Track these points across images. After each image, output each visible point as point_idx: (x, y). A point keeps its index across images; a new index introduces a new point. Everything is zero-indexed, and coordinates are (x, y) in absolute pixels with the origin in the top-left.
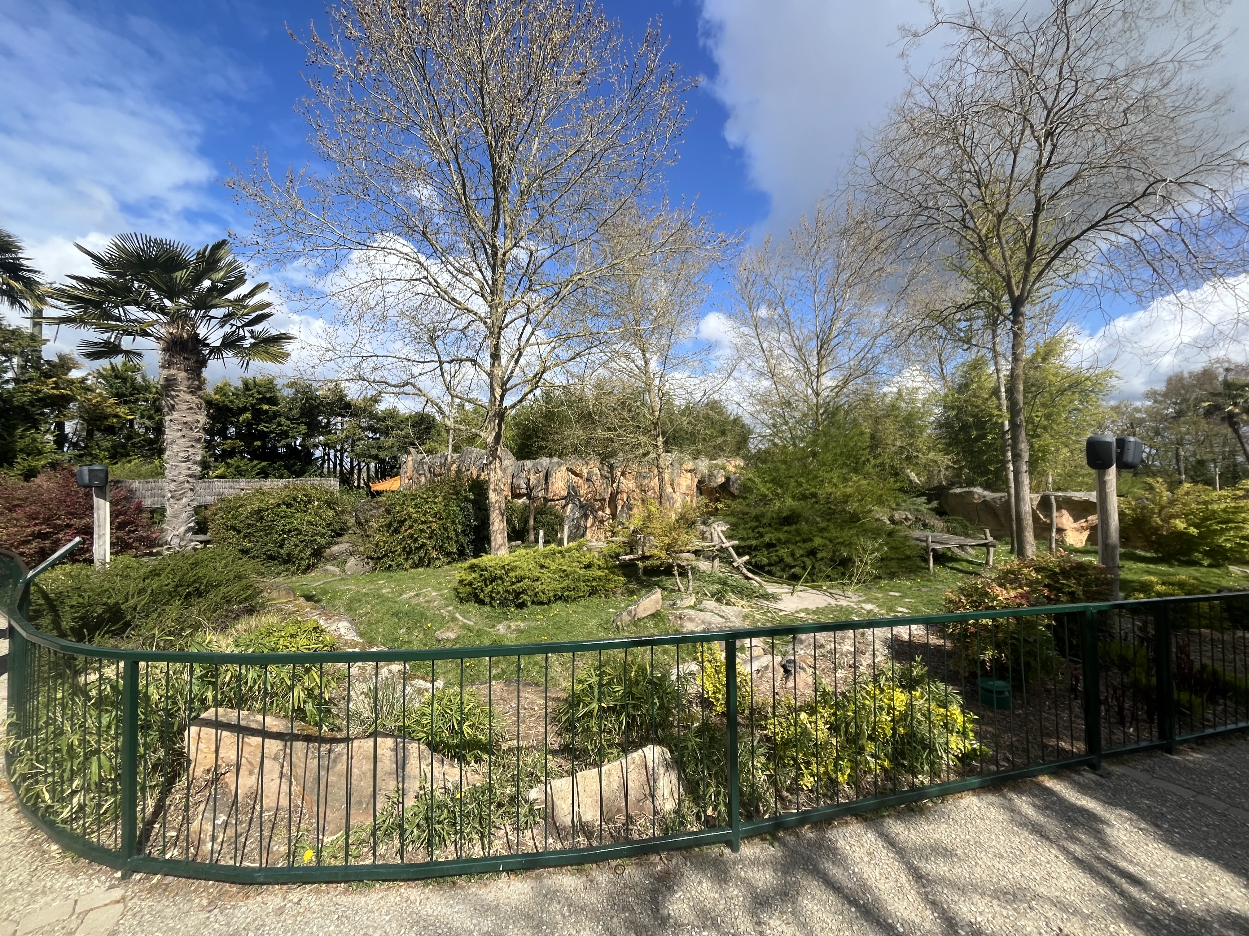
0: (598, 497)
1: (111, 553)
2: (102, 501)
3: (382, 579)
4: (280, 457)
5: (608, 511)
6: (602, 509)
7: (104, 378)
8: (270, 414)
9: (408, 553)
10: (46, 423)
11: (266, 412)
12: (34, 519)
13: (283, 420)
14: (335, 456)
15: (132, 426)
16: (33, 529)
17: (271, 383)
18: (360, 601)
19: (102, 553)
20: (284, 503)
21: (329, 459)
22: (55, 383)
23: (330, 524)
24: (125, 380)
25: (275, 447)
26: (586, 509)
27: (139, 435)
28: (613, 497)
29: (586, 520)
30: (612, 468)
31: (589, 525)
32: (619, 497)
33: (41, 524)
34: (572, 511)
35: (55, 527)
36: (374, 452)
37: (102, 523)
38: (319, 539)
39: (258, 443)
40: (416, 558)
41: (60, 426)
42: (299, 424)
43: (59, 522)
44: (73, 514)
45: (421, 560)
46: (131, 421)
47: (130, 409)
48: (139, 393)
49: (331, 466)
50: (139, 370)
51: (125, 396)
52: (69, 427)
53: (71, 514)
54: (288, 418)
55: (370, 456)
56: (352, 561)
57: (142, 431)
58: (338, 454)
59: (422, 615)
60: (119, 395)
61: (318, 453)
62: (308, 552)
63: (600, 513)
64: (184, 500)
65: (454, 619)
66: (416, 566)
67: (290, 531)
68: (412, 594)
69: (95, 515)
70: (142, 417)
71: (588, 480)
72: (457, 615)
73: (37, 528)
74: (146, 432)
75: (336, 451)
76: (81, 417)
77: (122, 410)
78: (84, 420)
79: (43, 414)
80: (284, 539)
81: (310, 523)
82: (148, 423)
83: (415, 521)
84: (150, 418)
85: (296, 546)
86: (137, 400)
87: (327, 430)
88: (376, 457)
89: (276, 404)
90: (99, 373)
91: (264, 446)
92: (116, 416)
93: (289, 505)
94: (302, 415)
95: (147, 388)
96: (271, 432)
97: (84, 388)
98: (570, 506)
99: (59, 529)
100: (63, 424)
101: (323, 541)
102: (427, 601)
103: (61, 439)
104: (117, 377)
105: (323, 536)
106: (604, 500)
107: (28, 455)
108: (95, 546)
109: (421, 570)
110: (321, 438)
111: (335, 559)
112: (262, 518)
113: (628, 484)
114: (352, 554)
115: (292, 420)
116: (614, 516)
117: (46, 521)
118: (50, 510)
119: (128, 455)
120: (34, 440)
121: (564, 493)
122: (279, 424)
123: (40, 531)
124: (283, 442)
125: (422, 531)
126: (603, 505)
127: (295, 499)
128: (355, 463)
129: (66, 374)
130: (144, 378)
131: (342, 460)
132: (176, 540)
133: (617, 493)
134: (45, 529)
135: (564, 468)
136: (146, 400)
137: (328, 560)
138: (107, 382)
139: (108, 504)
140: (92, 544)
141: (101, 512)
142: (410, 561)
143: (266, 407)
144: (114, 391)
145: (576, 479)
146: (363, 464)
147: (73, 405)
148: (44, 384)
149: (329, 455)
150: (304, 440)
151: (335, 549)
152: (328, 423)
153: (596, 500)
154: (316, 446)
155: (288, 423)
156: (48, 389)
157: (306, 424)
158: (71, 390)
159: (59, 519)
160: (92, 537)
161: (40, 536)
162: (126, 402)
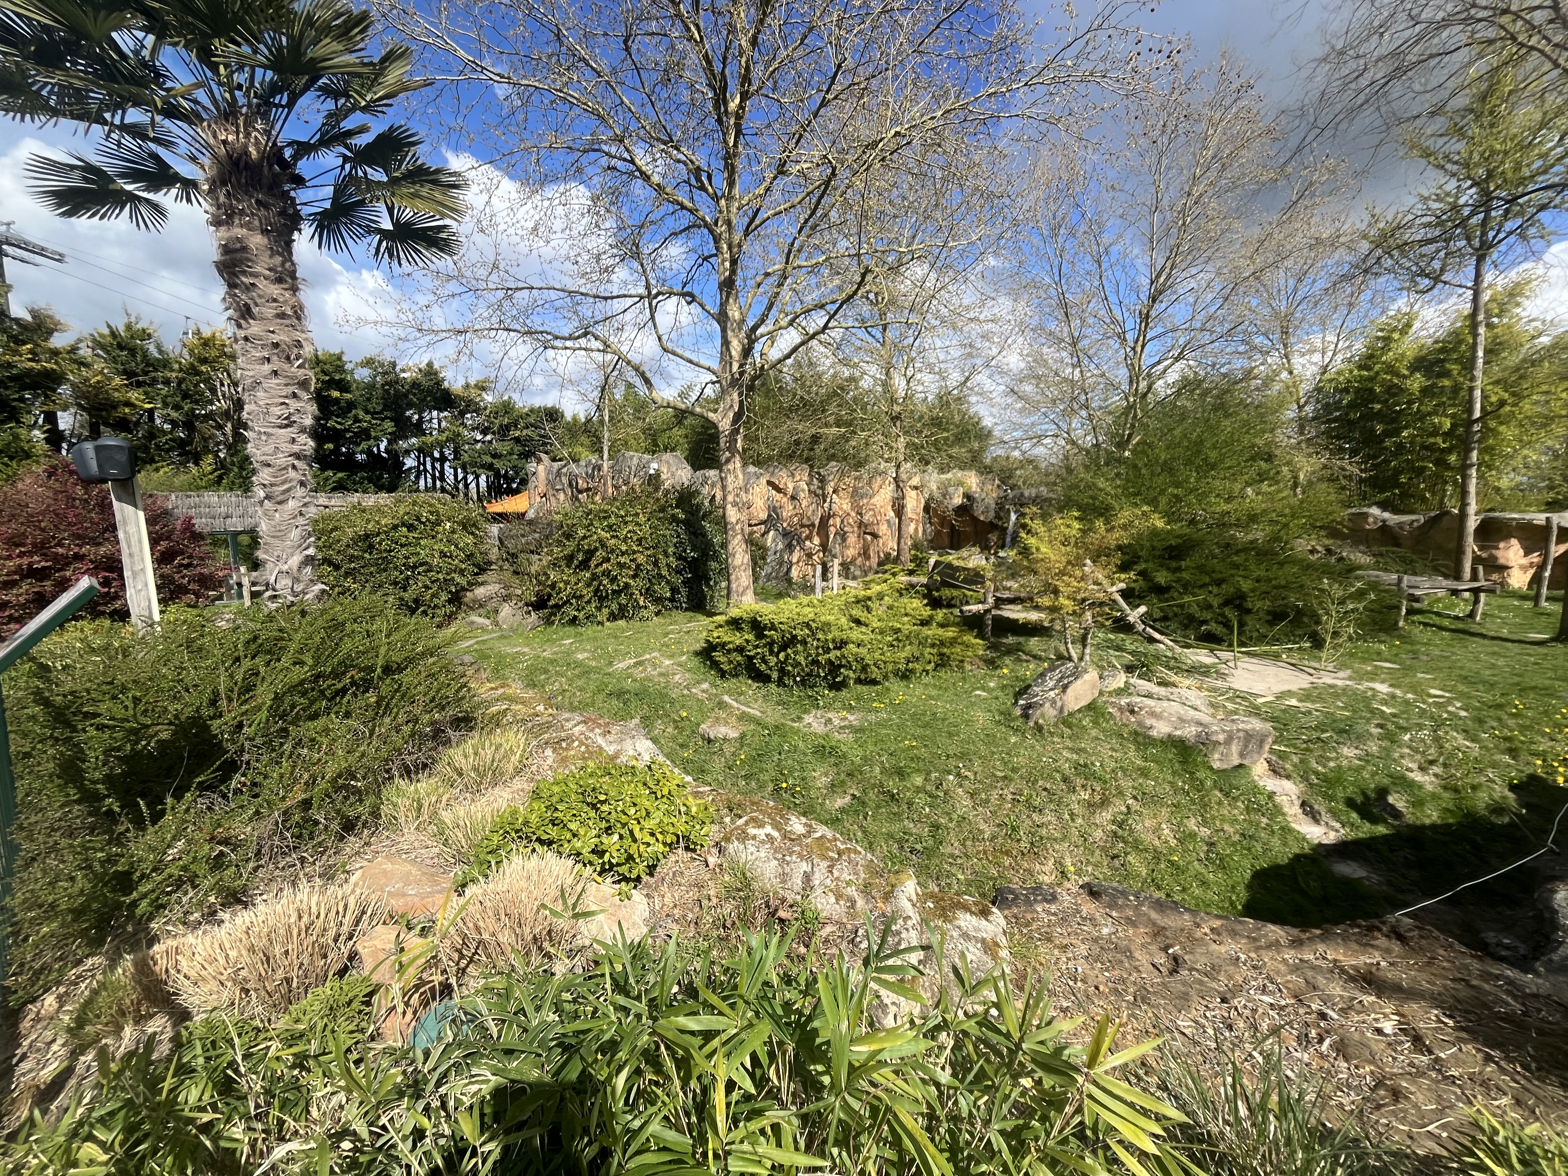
0: (805, 521)
1: (160, 601)
2: (129, 509)
3: (569, 637)
4: (361, 466)
5: (817, 540)
6: (809, 538)
7: (103, 347)
8: (343, 404)
9: (601, 598)
10: (29, 412)
11: (337, 401)
12: (17, 545)
13: (361, 414)
14: (434, 468)
15: (151, 419)
16: (18, 561)
17: (339, 358)
18: (546, 671)
19: (144, 604)
20: (404, 524)
21: (425, 470)
22: (31, 351)
23: (472, 555)
24: (132, 351)
25: (351, 455)
26: (791, 539)
27: (164, 432)
28: (824, 521)
29: (791, 552)
30: (823, 480)
31: (795, 560)
32: (831, 522)
33: (31, 554)
34: (774, 540)
35: (56, 558)
36: (488, 459)
37: (135, 549)
38: (458, 579)
39: (331, 446)
40: (614, 607)
41: (51, 418)
42: (382, 420)
43: (60, 550)
44: (80, 538)
45: (622, 609)
46: (151, 412)
47: (146, 393)
48: (156, 370)
49: (429, 480)
50: (150, 336)
51: (136, 375)
52: (65, 421)
53: (79, 537)
54: (367, 412)
55: (483, 466)
56: (506, 610)
57: (167, 427)
58: (438, 465)
59: (663, 696)
60: (129, 374)
61: (410, 462)
62: (444, 596)
63: (808, 543)
64: (291, 504)
65: (722, 705)
66: (613, 617)
67: (415, 567)
68: (632, 661)
69: (121, 535)
70: (165, 405)
71: (793, 498)
72: (726, 698)
73: (25, 561)
74: (173, 429)
75: (434, 460)
76: (79, 405)
77: (134, 395)
78: (83, 408)
79: (22, 400)
80: (407, 578)
81: (443, 555)
82: (174, 415)
83: (612, 551)
84: (177, 407)
85: (427, 587)
86: (154, 381)
87: (418, 429)
88: (490, 467)
89: (348, 391)
90: (94, 340)
91: (336, 451)
92: (128, 404)
93: (411, 528)
94: (386, 407)
95: (165, 364)
96: (347, 430)
97: (75, 361)
98: (772, 533)
99: (65, 562)
100: (55, 414)
101: (462, 581)
102: (661, 674)
103: (55, 438)
104: (121, 347)
105: (462, 572)
106: (813, 525)
107: (11, 458)
108: (130, 593)
109: (622, 623)
110: (414, 440)
111: (481, 606)
112: (371, 547)
113: (841, 504)
114: (506, 598)
115: (373, 414)
116: (824, 547)
117: (40, 548)
118: (43, 530)
119: (152, 461)
120: (16, 437)
121: (763, 516)
122: (357, 420)
123: (30, 565)
124: (364, 445)
125: (621, 566)
126: (811, 532)
127: (418, 519)
128: (460, 476)
129: (46, 340)
130: (159, 348)
131: (442, 473)
132: (284, 583)
133: (829, 517)
134: (37, 560)
135: (763, 481)
136: (167, 382)
137: (472, 609)
138: (108, 352)
139: (141, 514)
140: (123, 586)
141: (132, 529)
142: (605, 611)
143: (336, 394)
144: (120, 367)
145: (779, 496)
146: (470, 478)
147: (64, 390)
148: (15, 353)
149: (424, 464)
150: (390, 442)
151: (480, 592)
152: (421, 420)
153: (802, 526)
154: (407, 452)
155: (368, 418)
156: (24, 362)
157: (392, 420)
158: (56, 363)
159: (60, 544)
160: (121, 577)
161: (32, 573)
162: (139, 384)
